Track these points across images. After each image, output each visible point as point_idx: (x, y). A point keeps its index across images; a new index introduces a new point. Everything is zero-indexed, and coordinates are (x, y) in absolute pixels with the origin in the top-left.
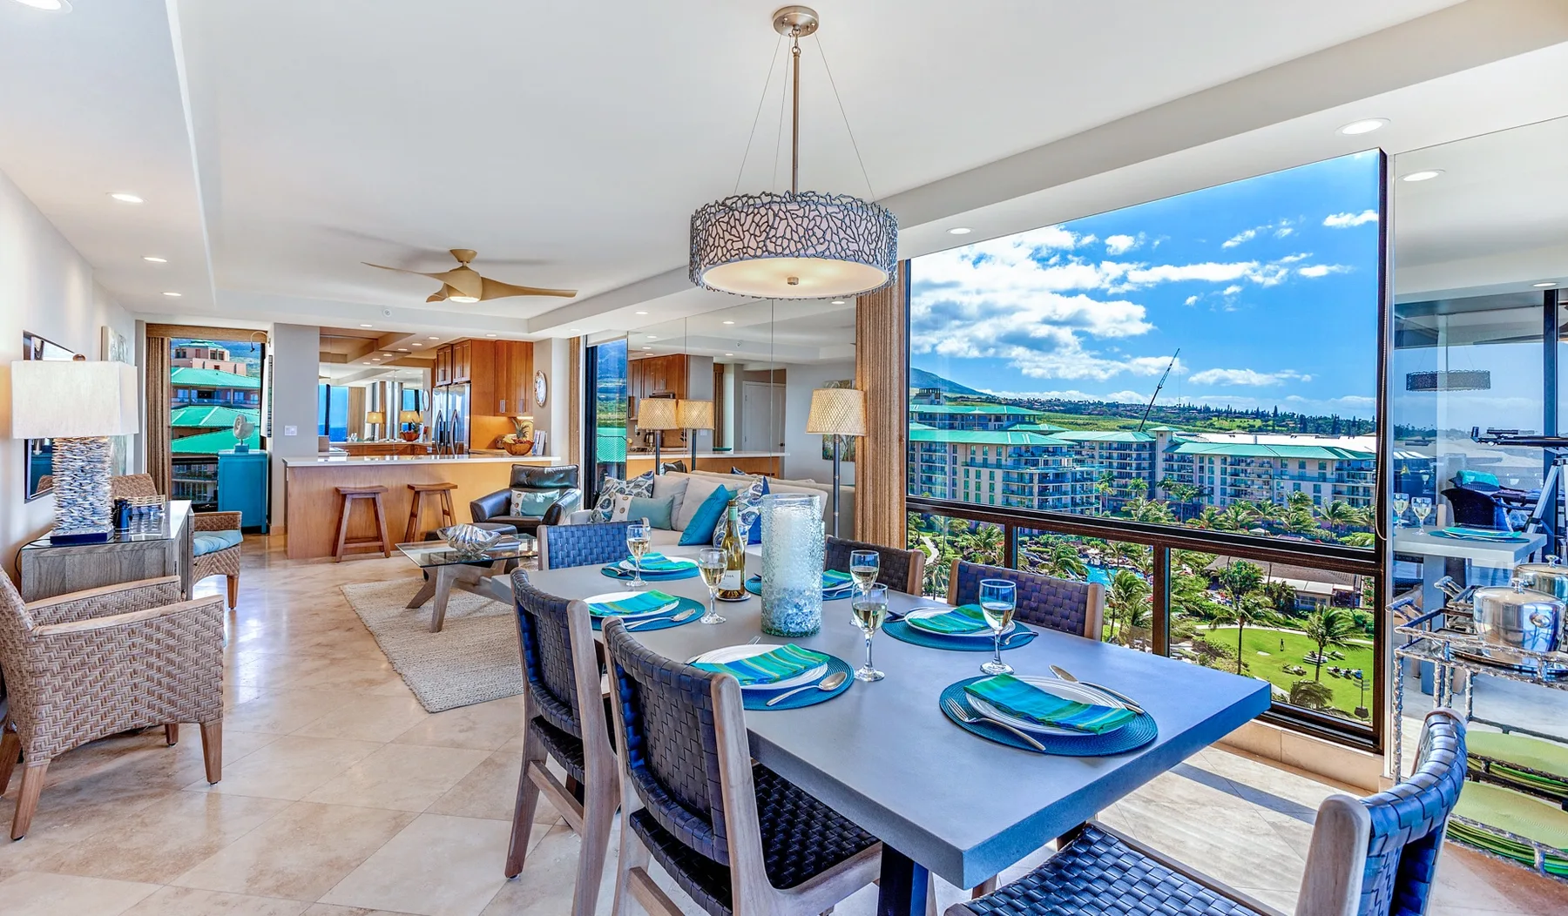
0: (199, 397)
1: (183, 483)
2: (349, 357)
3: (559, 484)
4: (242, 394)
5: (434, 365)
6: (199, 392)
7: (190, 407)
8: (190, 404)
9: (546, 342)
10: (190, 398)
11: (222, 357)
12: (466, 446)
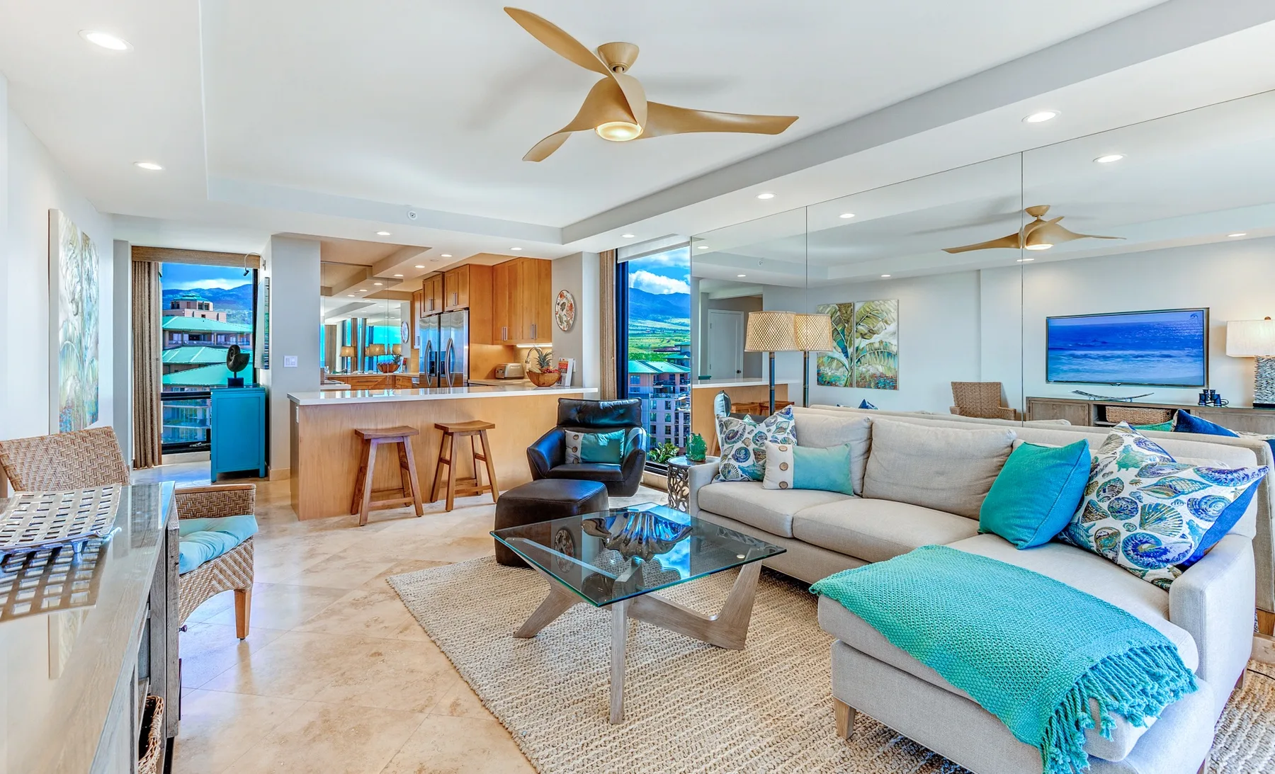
0: (190, 339)
1: (178, 409)
2: (334, 290)
3: (619, 422)
4: (223, 337)
5: (413, 297)
6: (190, 336)
7: (182, 348)
8: (183, 345)
9: (576, 258)
10: (182, 340)
11: (207, 307)
12: (465, 376)
